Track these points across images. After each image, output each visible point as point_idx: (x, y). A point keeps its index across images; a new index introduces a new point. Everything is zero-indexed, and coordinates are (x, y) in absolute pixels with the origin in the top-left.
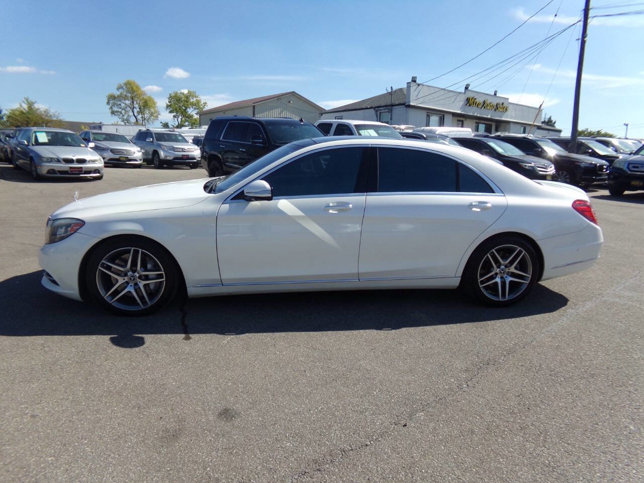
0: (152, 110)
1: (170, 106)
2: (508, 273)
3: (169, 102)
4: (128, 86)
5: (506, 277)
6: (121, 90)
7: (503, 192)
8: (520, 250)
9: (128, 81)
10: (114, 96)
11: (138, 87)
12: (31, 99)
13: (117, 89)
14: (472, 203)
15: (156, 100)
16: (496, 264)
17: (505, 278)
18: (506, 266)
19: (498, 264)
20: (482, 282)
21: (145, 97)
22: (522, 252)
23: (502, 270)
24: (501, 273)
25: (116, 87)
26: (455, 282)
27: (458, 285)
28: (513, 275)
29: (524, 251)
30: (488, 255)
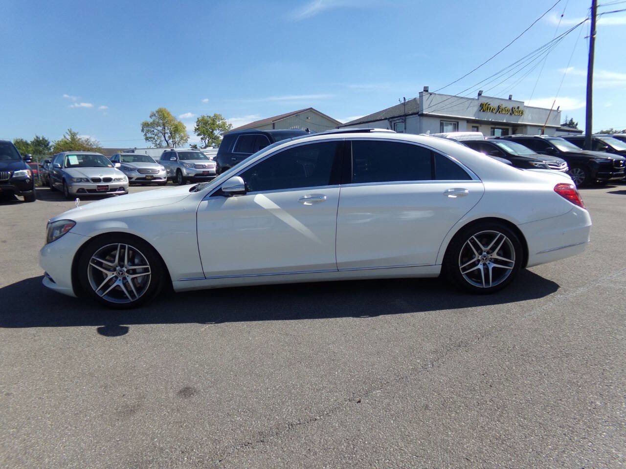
0: (182, 134)
1: (198, 129)
2: (491, 260)
3: (197, 126)
4: (160, 113)
5: (489, 263)
6: (153, 117)
7: (479, 179)
8: (501, 235)
9: (160, 109)
10: (148, 123)
11: (168, 114)
12: (74, 131)
13: (150, 117)
14: (447, 190)
15: (185, 125)
16: (477, 251)
17: (488, 265)
18: (488, 253)
19: (480, 251)
20: (464, 269)
21: (176, 123)
22: (503, 237)
23: (485, 257)
24: (483, 259)
25: (149, 115)
26: (436, 270)
27: (440, 273)
28: (496, 261)
29: (505, 237)
30: (468, 241)
